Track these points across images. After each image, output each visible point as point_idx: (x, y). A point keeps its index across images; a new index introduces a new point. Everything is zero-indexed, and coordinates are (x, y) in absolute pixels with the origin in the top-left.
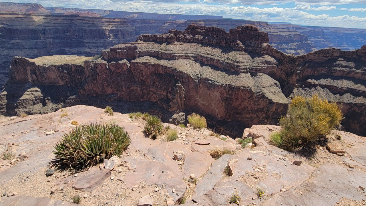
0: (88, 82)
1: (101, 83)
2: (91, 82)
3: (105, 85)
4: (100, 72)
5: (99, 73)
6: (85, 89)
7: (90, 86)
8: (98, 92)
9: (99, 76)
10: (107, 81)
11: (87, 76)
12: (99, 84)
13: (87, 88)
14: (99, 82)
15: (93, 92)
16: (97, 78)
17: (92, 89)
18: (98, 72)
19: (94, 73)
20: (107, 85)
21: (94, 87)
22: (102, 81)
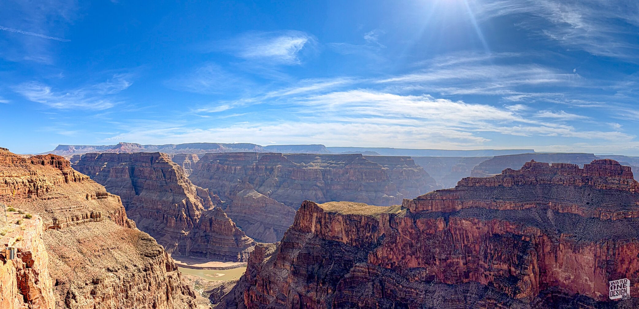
0: (383, 245)
1: (402, 248)
2: (387, 245)
3: (407, 252)
4: (402, 231)
5: (401, 233)
6: (378, 254)
7: (385, 251)
8: (395, 262)
9: (400, 236)
10: (411, 246)
11: (381, 235)
12: (399, 250)
13: (380, 254)
14: (399, 247)
15: (388, 261)
16: (396, 239)
17: (387, 257)
18: (400, 230)
19: (393, 232)
20: (410, 252)
21: (390, 254)
22: (404, 246)
